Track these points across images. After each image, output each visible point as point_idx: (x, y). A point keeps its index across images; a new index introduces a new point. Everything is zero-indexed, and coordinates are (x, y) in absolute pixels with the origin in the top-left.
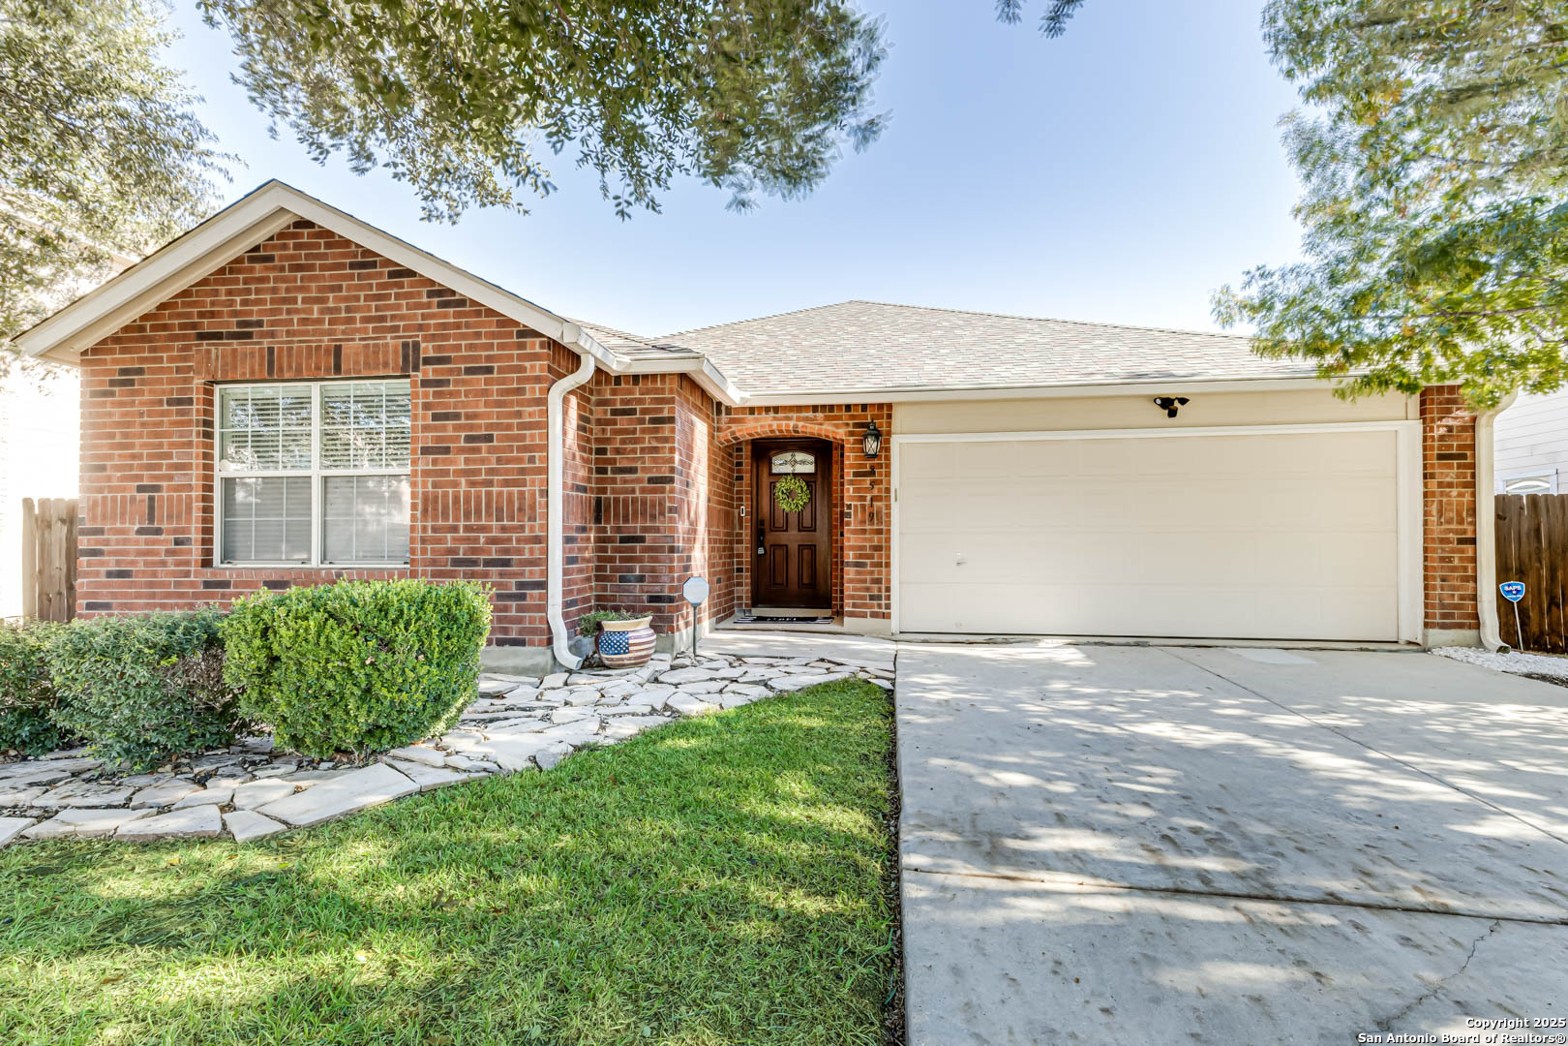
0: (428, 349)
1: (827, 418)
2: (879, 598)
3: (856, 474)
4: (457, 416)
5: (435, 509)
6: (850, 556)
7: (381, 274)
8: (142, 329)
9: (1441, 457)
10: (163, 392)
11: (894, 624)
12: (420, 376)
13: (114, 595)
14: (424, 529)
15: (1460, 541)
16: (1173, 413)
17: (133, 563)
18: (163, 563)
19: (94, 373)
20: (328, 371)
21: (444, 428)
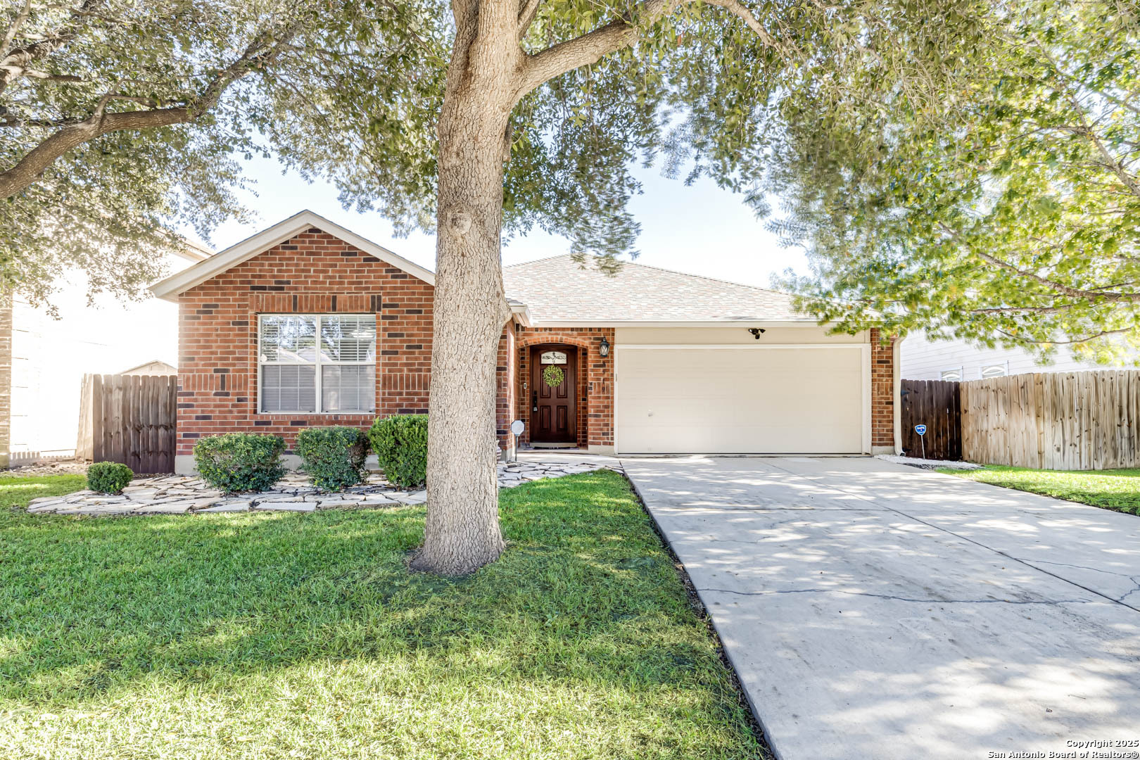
0: (386, 300)
1: (579, 335)
2: (608, 434)
3: (595, 366)
4: (402, 335)
5: (390, 383)
6: (591, 411)
7: (359, 260)
8: (217, 283)
9: (879, 362)
10: (230, 318)
11: (616, 449)
12: (381, 313)
13: (201, 429)
14: (384, 394)
15: (887, 403)
16: (758, 337)
17: (212, 412)
18: (231, 412)
19: (187, 306)
20: (329, 309)
21: (395, 341)
